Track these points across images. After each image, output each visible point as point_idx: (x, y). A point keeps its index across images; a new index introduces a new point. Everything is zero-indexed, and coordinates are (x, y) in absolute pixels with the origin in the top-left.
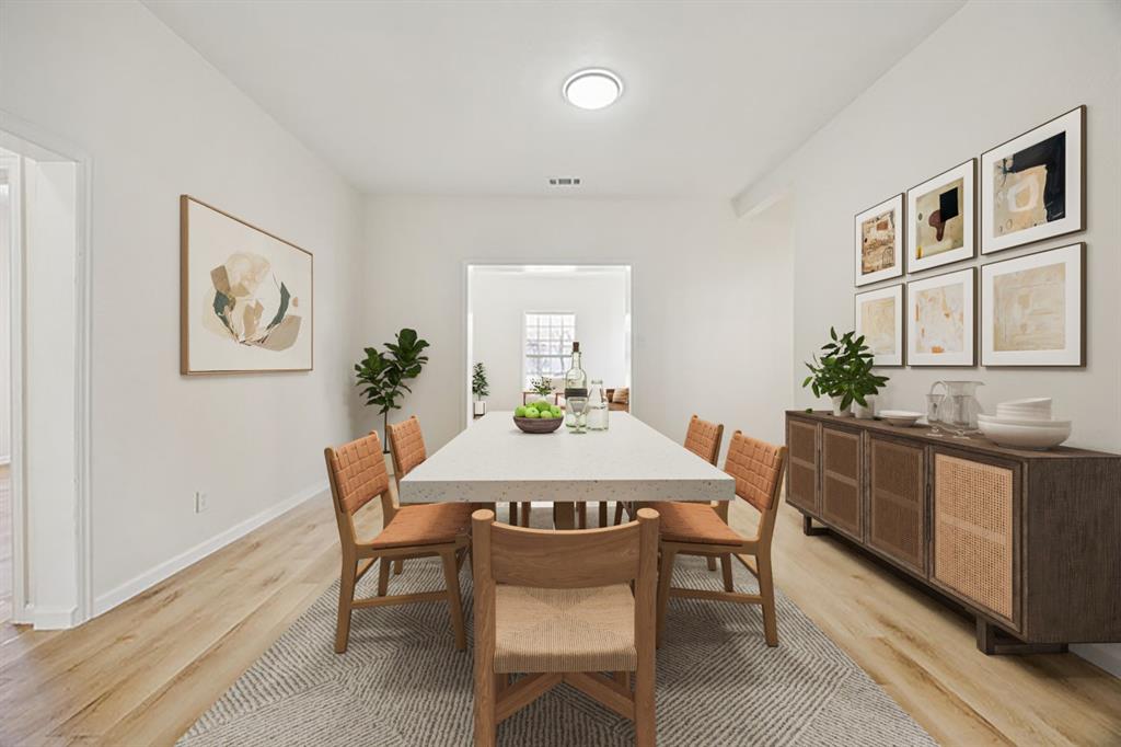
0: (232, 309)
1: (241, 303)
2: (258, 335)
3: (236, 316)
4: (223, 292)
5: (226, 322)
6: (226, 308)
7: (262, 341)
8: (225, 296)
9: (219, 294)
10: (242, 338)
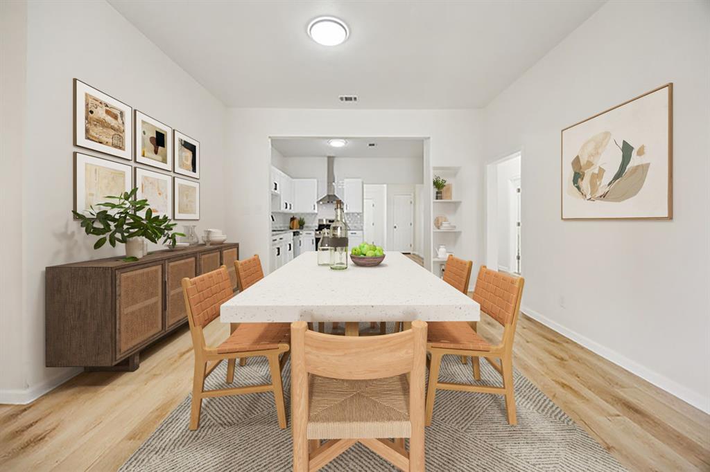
0: (582, 179)
1: (588, 174)
2: (600, 192)
3: (585, 184)
4: (578, 171)
5: (578, 188)
6: (579, 180)
7: (604, 196)
8: (579, 174)
9: (576, 173)
10: (588, 197)
